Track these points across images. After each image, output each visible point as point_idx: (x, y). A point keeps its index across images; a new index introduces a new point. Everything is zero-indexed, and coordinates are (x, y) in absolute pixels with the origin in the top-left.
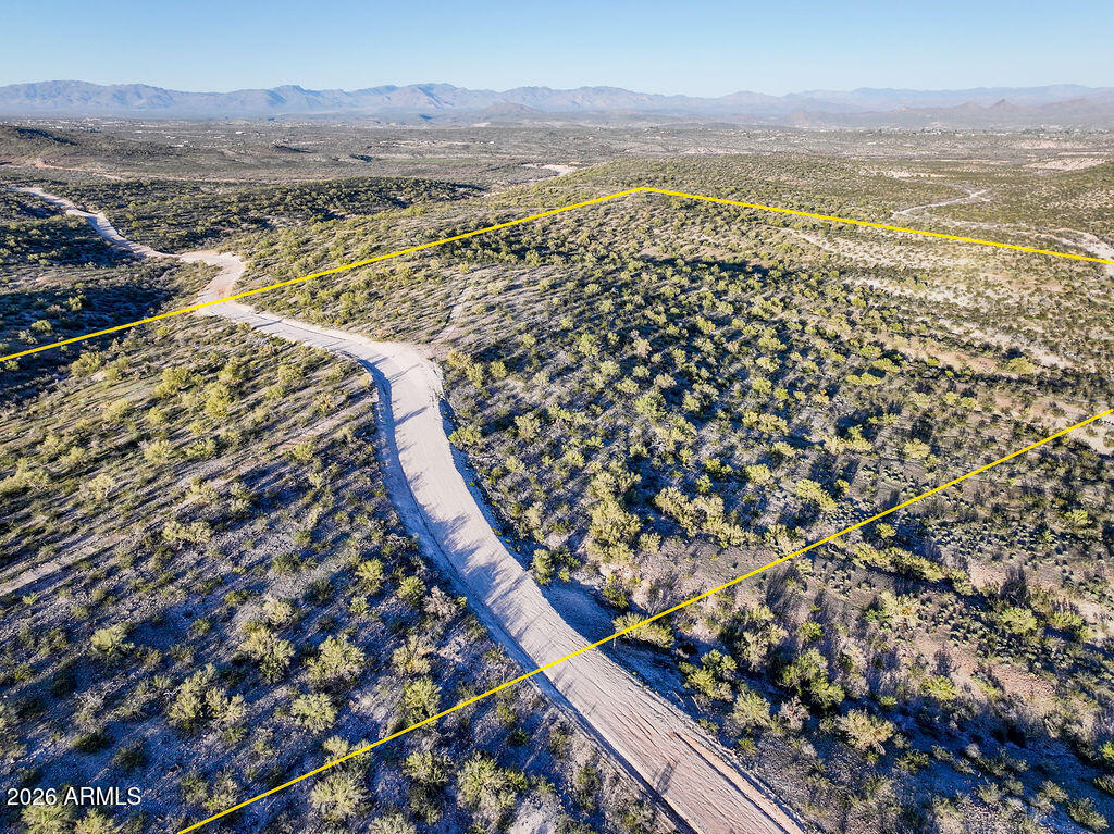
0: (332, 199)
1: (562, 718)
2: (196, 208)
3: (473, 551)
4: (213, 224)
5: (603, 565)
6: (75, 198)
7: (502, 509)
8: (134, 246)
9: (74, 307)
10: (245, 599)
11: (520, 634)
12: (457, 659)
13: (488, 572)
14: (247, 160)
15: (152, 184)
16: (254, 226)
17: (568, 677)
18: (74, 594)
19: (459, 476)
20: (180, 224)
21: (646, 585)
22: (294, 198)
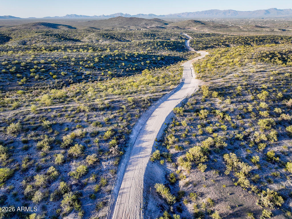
0: (254, 41)
1: (109, 200)
2: (212, 40)
3: (144, 142)
4: (214, 45)
5: (180, 166)
6: (193, 36)
7: (167, 134)
8: (190, 48)
9: (158, 59)
10: (80, 127)
11: (128, 171)
12: (104, 167)
13: (142, 149)
14: (245, 30)
15: (212, 34)
16: (225, 46)
17: (125, 190)
18: (57, 112)
19: (164, 120)
20: (206, 44)
21: (187, 180)
22: (242, 40)
